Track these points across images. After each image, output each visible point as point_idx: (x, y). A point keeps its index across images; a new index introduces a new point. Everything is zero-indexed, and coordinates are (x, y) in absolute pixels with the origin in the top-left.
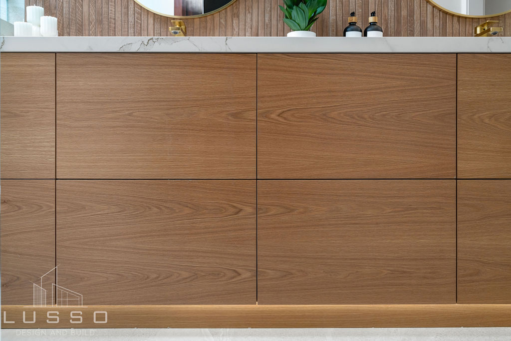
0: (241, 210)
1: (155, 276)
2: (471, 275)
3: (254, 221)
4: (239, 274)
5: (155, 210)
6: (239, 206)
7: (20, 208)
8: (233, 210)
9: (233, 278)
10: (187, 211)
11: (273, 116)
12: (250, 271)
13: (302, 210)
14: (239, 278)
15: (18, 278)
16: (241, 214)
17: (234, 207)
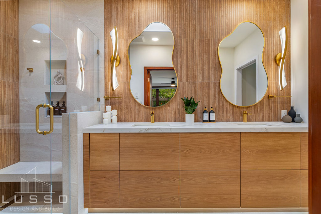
0: (175, 180)
1: (149, 199)
2: (245, 199)
3: (179, 183)
4: (175, 199)
5: (149, 180)
6: (175, 179)
7: (109, 179)
8: (173, 180)
9: (173, 200)
10: (159, 180)
11: (185, 151)
12: (178, 198)
13: (194, 180)
14: (175, 200)
15: (109, 200)
16: (175, 181)
17: (173, 179)
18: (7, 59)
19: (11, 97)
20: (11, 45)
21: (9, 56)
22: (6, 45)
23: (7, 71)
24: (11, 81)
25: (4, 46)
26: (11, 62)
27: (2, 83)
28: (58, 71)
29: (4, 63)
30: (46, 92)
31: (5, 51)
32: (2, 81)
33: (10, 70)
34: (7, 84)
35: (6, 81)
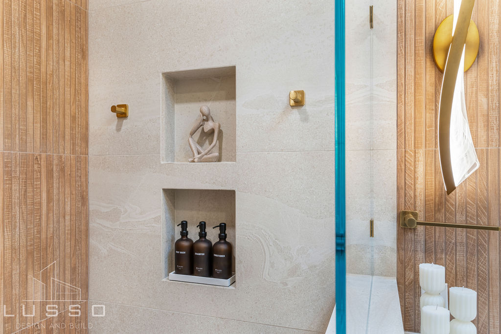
18: (55, 80)
19: (68, 208)
20: (67, 30)
21: (61, 67)
22: (55, 31)
23: (57, 120)
24: (67, 152)
25: (49, 37)
26: (67, 89)
27: (42, 163)
28: (205, 110)
29: (49, 93)
30: (166, 187)
31: (51, 52)
32: (44, 155)
33: (64, 115)
34: (57, 165)
35: (55, 155)
